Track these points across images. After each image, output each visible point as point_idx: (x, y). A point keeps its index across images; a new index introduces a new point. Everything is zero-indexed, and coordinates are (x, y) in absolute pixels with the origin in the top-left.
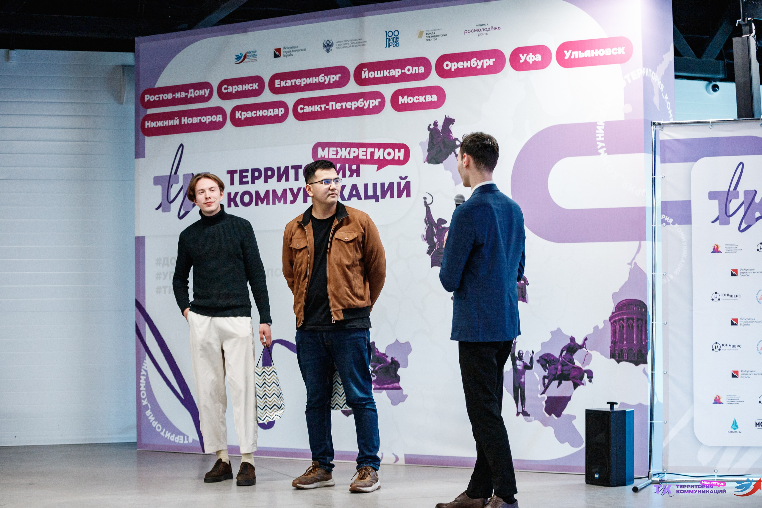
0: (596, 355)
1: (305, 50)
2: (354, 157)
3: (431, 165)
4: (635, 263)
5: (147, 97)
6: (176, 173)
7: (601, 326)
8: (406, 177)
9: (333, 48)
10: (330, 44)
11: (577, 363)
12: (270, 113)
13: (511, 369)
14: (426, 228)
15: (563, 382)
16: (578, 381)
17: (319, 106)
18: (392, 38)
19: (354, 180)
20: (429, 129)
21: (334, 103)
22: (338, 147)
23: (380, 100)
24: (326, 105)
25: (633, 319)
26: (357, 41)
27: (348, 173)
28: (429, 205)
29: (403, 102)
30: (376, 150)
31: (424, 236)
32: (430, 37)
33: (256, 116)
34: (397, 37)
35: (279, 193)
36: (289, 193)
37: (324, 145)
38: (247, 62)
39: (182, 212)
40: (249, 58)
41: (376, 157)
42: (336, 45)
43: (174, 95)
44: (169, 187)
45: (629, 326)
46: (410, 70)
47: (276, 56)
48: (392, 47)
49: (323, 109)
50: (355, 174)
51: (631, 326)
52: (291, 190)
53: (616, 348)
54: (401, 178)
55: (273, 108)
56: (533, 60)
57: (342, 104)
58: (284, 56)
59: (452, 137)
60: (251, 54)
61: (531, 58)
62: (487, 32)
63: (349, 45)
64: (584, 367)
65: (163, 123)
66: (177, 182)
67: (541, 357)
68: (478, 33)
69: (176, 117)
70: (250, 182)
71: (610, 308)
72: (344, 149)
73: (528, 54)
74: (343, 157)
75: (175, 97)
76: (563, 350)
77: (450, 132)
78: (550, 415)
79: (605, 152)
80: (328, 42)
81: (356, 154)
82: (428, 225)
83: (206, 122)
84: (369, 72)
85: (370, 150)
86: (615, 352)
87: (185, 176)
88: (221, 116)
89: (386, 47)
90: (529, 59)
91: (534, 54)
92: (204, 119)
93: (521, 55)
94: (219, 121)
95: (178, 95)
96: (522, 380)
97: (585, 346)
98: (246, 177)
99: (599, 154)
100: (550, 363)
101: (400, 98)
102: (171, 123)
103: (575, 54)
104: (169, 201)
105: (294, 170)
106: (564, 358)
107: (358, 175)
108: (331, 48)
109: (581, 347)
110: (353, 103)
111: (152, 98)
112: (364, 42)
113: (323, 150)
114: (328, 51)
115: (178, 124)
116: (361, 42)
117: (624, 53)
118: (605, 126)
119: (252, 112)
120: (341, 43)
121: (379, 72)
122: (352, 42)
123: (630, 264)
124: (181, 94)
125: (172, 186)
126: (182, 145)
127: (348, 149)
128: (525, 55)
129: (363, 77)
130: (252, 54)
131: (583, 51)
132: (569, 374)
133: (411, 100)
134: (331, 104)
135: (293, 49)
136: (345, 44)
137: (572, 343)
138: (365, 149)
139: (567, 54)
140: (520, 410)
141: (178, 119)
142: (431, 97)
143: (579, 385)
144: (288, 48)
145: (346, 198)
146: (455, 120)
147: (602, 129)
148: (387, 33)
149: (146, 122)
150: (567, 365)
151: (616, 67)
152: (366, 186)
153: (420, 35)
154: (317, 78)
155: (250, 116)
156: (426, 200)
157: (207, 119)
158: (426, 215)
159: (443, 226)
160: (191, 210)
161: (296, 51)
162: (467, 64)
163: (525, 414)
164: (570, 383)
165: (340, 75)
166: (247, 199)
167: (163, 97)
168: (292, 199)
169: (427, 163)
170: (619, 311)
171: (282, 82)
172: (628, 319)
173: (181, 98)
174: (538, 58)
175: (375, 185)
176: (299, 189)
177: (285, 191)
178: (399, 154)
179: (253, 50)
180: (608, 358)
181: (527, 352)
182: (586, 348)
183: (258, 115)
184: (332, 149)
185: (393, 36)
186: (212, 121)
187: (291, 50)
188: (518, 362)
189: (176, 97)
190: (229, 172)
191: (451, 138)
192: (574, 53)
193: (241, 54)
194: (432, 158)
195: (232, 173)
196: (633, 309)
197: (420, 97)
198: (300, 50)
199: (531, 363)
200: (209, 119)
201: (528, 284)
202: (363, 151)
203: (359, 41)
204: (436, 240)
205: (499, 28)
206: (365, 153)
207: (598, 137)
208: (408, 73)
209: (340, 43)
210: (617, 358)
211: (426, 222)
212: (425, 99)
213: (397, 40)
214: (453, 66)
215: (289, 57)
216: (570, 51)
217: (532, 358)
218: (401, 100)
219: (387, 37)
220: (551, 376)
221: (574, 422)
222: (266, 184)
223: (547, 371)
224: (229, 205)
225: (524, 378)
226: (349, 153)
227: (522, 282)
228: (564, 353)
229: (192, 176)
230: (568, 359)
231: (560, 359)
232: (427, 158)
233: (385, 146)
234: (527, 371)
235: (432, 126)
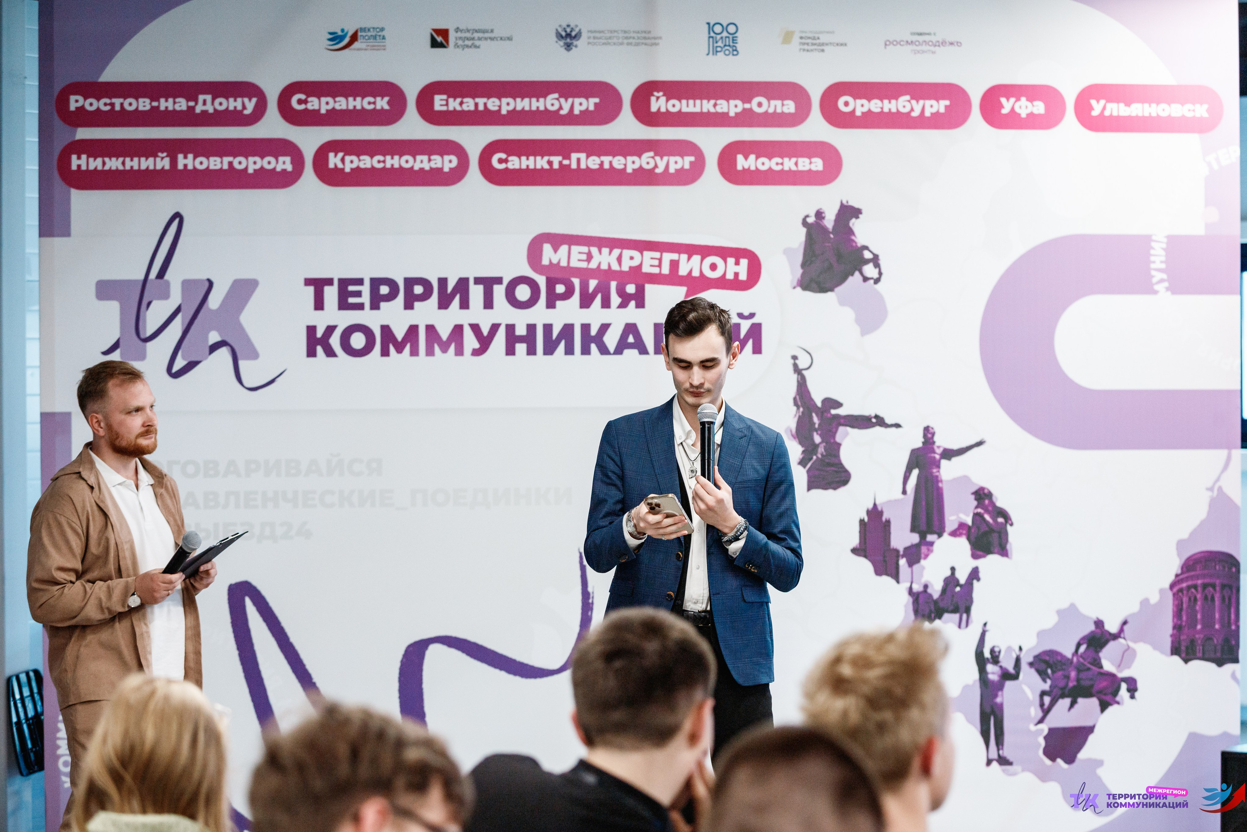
0: (1143, 650)
1: (510, 39)
2: (630, 267)
3: (808, 294)
4: (1220, 489)
5: (75, 102)
6: (161, 274)
7: (1154, 599)
8: (752, 315)
9: (581, 43)
10: (573, 34)
11: (1108, 666)
12: (422, 162)
13: (975, 681)
14: (795, 416)
15: (1080, 700)
16: (1108, 698)
17: (546, 158)
18: (722, 38)
19: (631, 314)
20: (805, 223)
21: (583, 156)
22: (593, 246)
23: (692, 159)
24: (564, 158)
25: (1214, 586)
26: (639, 35)
27: (615, 300)
28: (804, 372)
29: (746, 167)
30: (684, 257)
31: (791, 431)
32: (808, 44)
33: (385, 167)
34: (733, 37)
35: (444, 333)
36: (468, 334)
37: (557, 240)
38: (358, 49)
39: (179, 363)
40: (364, 41)
41: (683, 271)
42: (589, 38)
43: (155, 104)
44: (142, 304)
45: (1206, 598)
46: (760, 105)
47: (435, 44)
48: (720, 55)
49: (556, 166)
50: (633, 304)
51: (1209, 597)
52: (475, 328)
53: (1182, 638)
54: (740, 316)
55: (430, 154)
56: (1028, 111)
57: (603, 158)
58: (457, 46)
59: (856, 243)
60: (369, 34)
61: (1024, 107)
62: (932, 48)
63: (620, 41)
64: (1121, 671)
65: (123, 163)
66: (165, 295)
67: (1036, 657)
68: (914, 47)
69: (162, 153)
70: (367, 305)
71: (1172, 567)
72: (605, 251)
73: (1018, 100)
74: (604, 267)
75: (158, 107)
76: (1082, 642)
77: (851, 232)
78: (1053, 759)
79: (1167, 289)
80: (568, 30)
81: (635, 263)
82: (801, 409)
83: (246, 168)
84: (667, 101)
85: (668, 257)
86: (1179, 643)
87: (187, 285)
88: (288, 159)
89: (708, 54)
90: (1020, 107)
91: (1031, 99)
92: (240, 163)
93: (1003, 100)
94: (284, 171)
95: (165, 104)
96: (998, 700)
97: (1122, 635)
98: (358, 294)
99: (1156, 292)
100: (1054, 668)
101: (740, 158)
102: (147, 163)
103: (1112, 109)
104: (142, 336)
105: (480, 288)
106: (1081, 656)
107: (641, 304)
108: (575, 43)
109: (1115, 637)
110: (630, 159)
111: (91, 104)
112: (655, 38)
113: (556, 250)
114: (568, 47)
115: (167, 167)
116: (649, 38)
117: (1206, 115)
118: (1168, 244)
119: (372, 157)
120: (601, 35)
121: (691, 102)
122: (627, 35)
123: (1211, 489)
124: (175, 103)
125: (149, 304)
126: (177, 216)
127: (616, 252)
128: (1012, 100)
129: (654, 108)
130: (374, 34)
131: (1128, 104)
132: (1092, 686)
133: (764, 164)
134: (574, 156)
135: (480, 35)
136: (610, 38)
137: (1098, 630)
138: (657, 255)
139: (1097, 107)
140: (993, 754)
141: (167, 156)
142: (811, 163)
143: (1111, 704)
144: (468, 31)
145: (612, 347)
146: (863, 211)
147: (1163, 249)
148: (710, 27)
149: (74, 157)
150: (1089, 669)
151: (1192, 139)
153: (787, 37)
154: (542, 100)
155: (369, 166)
156: (797, 362)
157: (252, 164)
158: (798, 390)
159: (833, 412)
160: (206, 358)
161: (489, 40)
162: (889, 106)
163: (1003, 761)
164: (1094, 702)
165: (597, 100)
166: (358, 341)
167: (122, 104)
168: (477, 345)
169: (799, 289)
170: (1188, 570)
171: (451, 100)
172: (1205, 586)
173: (174, 111)
174: (1039, 108)
176: (495, 328)
177: (458, 330)
178: (737, 269)
179: (376, 26)
180: (1166, 655)
181: (1009, 649)
182: (1124, 638)
183: (388, 166)
184: (575, 249)
185: (725, 34)
186: (262, 168)
187: (476, 35)
188: (990, 668)
189: (162, 108)
190: (308, 282)
191: (854, 244)
192: (1110, 106)
193: (343, 30)
194: (811, 280)
195: (318, 285)
196: (1215, 569)
197: (786, 160)
198: (499, 39)
199: (1017, 669)
200: (255, 163)
201: (1012, 525)
202: (652, 258)
203: (643, 35)
204: (817, 439)
205: (959, 44)
206: (656, 262)
207: (1154, 262)
208: (757, 109)
209: (598, 35)
210: (1183, 655)
211: (796, 404)
212: (796, 164)
213: (733, 43)
214: (861, 106)
215: (470, 49)
216: (1102, 102)
217: (1018, 660)
218: (741, 163)
219: (709, 33)
220: (1057, 691)
221: (1100, 772)
222: (409, 312)
223: (1049, 682)
224: (311, 353)
225: (1002, 695)
226: (619, 259)
227: (1001, 520)
228: (1083, 648)
229: (207, 284)
230: (1089, 660)
231: (1075, 659)
232: (800, 279)
233: (705, 251)
234: (1009, 684)
235: (811, 220)
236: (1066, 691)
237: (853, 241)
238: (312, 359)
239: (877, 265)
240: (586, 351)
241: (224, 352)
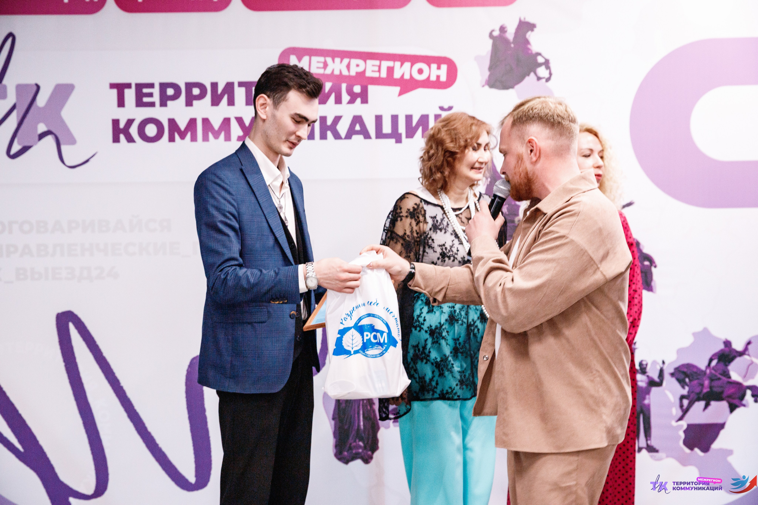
2: (357, 73)
3: (494, 91)
8: (450, 108)
11: (735, 376)
15: (713, 403)
16: (736, 402)
19: (358, 108)
20: (491, 36)
27: (345, 97)
30: (398, 64)
35: (216, 124)
36: (234, 125)
39: (16, 147)
41: (397, 75)
50: (359, 100)
52: (240, 120)
54: (442, 108)
59: (531, 51)
64: (746, 381)
66: (3, 96)
67: (676, 369)
70: (158, 103)
72: (337, 60)
74: (337, 72)
76: (713, 358)
77: (527, 42)
78: (691, 448)
81: (360, 69)
82: (489, 180)
85: (385, 64)
87: (20, 88)
94: (92, 1)
96: (646, 402)
97: (747, 353)
98: (151, 95)
100: (691, 378)
105: (243, 90)
106: (713, 368)
107: (365, 101)
109: (741, 354)
126: (11, 35)
127: (346, 61)
132: (722, 392)
137: (727, 349)
138: (377, 62)
140: (644, 444)
145: (343, 134)
146: (537, 26)
150: (719, 379)
152: (379, 119)
160: (36, 144)
163: (652, 449)
166: (151, 130)
168: (241, 133)
169: (487, 87)
175: (395, 119)
177: (226, 122)
178: (439, 72)
181: (654, 363)
182: (749, 355)
184: (315, 59)
188: (639, 377)
190: (113, 86)
191: (530, 52)
194: (496, 80)
195: (120, 88)
199: (661, 378)
201: (655, 267)
206: (377, 69)
217: (661, 371)
220: (693, 396)
221: (730, 459)
222: (189, 108)
223: (687, 388)
224: (116, 140)
225: (649, 399)
226: (348, 67)
227: (647, 263)
228: (714, 363)
229: (35, 88)
230: (719, 372)
231: (708, 371)
232: (488, 79)
233: (414, 59)
234: (654, 390)
235: (496, 33)
236: (701, 396)
237: (529, 49)
238: (116, 144)
239: (548, 67)
240: (323, 137)
241: (50, 139)
